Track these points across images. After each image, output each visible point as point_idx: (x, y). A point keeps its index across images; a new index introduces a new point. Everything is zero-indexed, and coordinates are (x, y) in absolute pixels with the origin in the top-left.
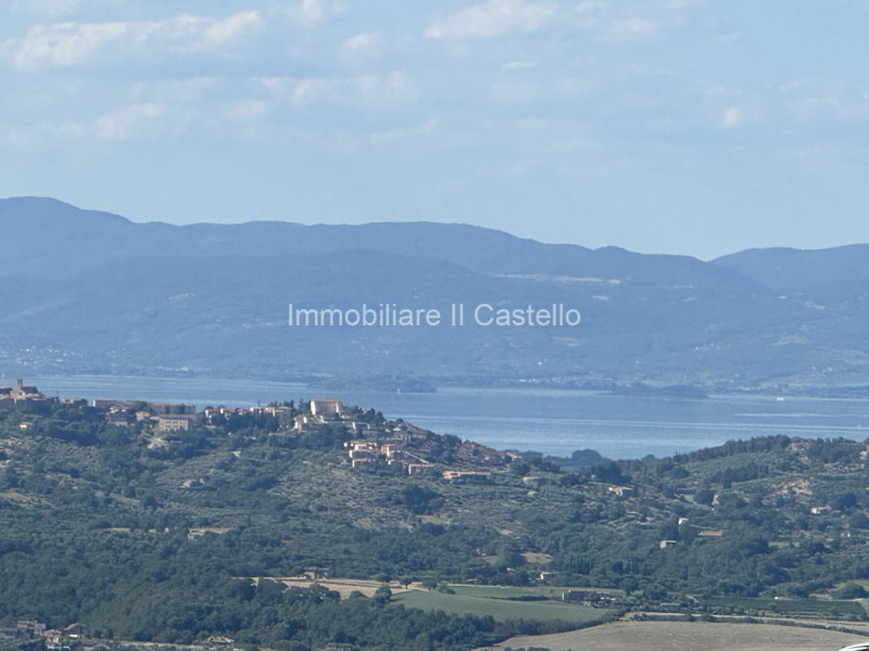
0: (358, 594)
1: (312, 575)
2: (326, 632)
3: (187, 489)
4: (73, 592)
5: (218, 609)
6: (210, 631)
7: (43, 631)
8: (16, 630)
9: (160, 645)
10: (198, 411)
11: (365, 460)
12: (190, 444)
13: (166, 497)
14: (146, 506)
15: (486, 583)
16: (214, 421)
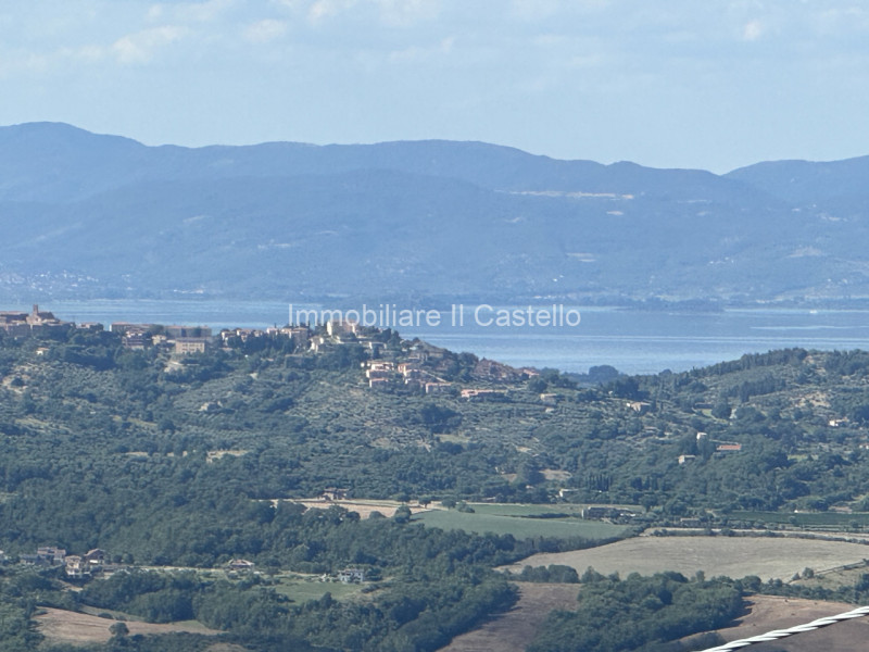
0: (377, 515)
1: (331, 496)
2: (346, 553)
3: (205, 412)
4: (92, 518)
5: (239, 532)
6: (231, 554)
7: (63, 557)
8: (36, 557)
9: (180, 569)
10: (215, 333)
11: (382, 379)
12: (208, 367)
13: (184, 421)
14: (163, 431)
15: (504, 501)
16: (231, 343)
